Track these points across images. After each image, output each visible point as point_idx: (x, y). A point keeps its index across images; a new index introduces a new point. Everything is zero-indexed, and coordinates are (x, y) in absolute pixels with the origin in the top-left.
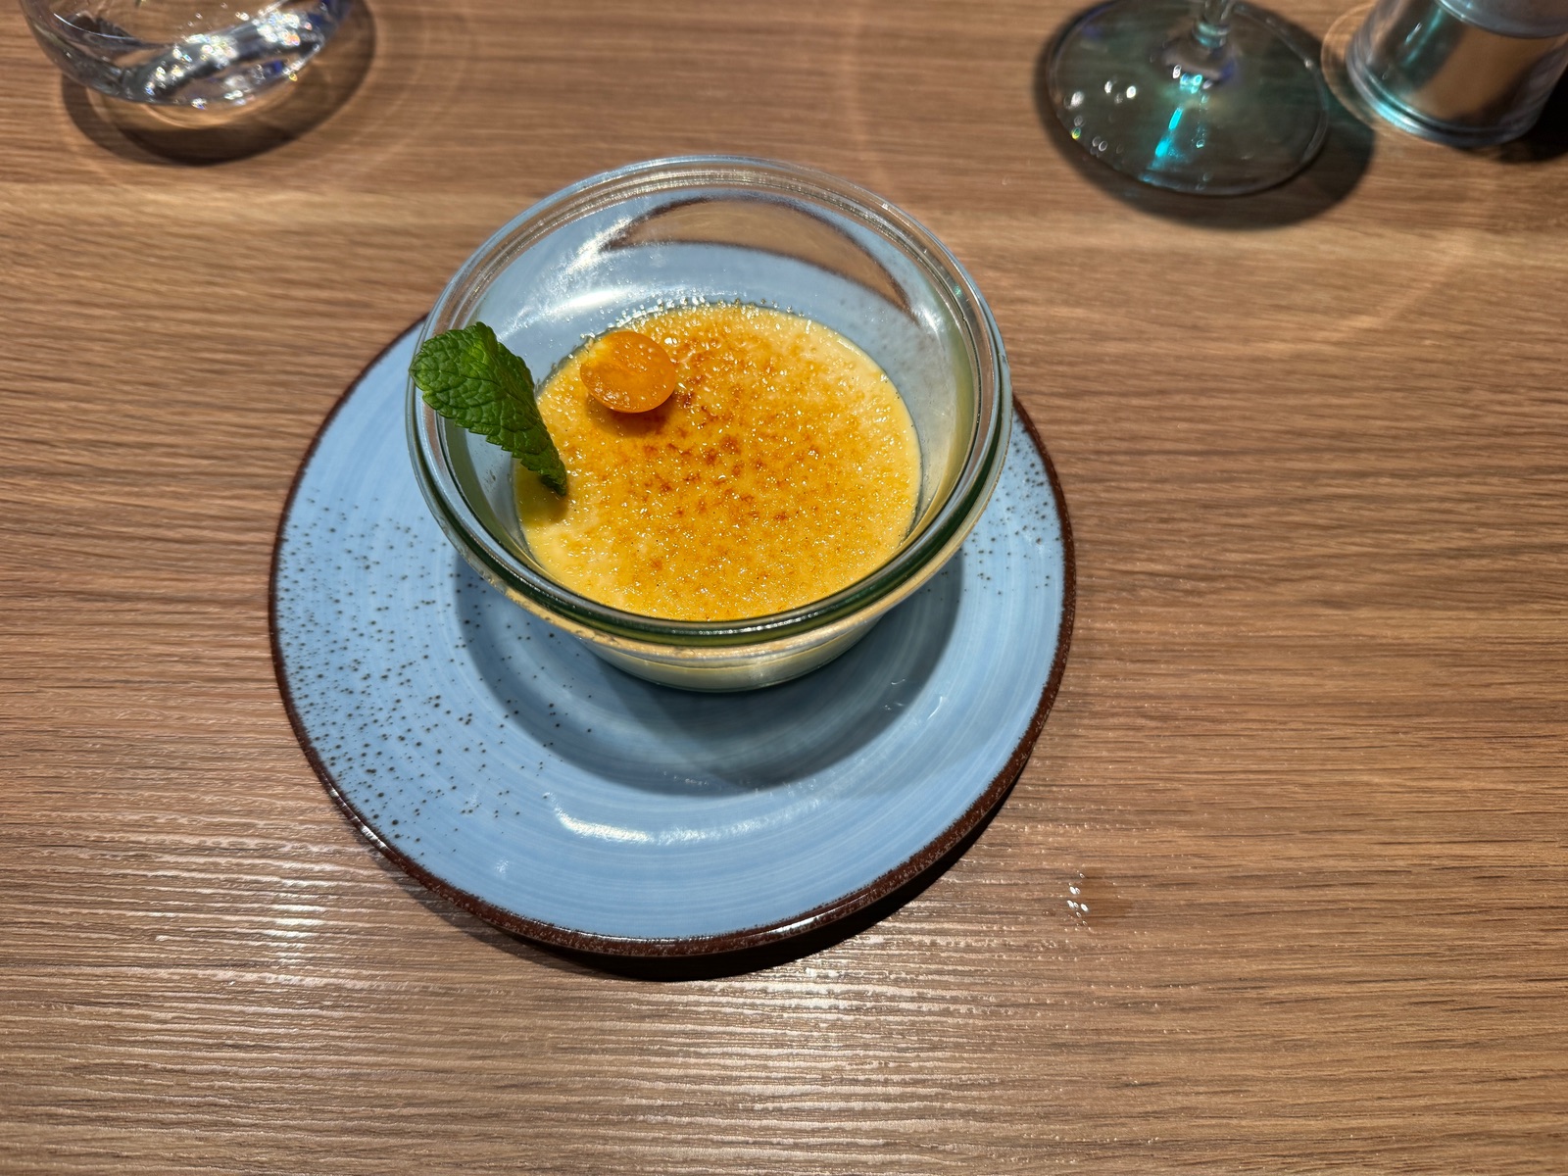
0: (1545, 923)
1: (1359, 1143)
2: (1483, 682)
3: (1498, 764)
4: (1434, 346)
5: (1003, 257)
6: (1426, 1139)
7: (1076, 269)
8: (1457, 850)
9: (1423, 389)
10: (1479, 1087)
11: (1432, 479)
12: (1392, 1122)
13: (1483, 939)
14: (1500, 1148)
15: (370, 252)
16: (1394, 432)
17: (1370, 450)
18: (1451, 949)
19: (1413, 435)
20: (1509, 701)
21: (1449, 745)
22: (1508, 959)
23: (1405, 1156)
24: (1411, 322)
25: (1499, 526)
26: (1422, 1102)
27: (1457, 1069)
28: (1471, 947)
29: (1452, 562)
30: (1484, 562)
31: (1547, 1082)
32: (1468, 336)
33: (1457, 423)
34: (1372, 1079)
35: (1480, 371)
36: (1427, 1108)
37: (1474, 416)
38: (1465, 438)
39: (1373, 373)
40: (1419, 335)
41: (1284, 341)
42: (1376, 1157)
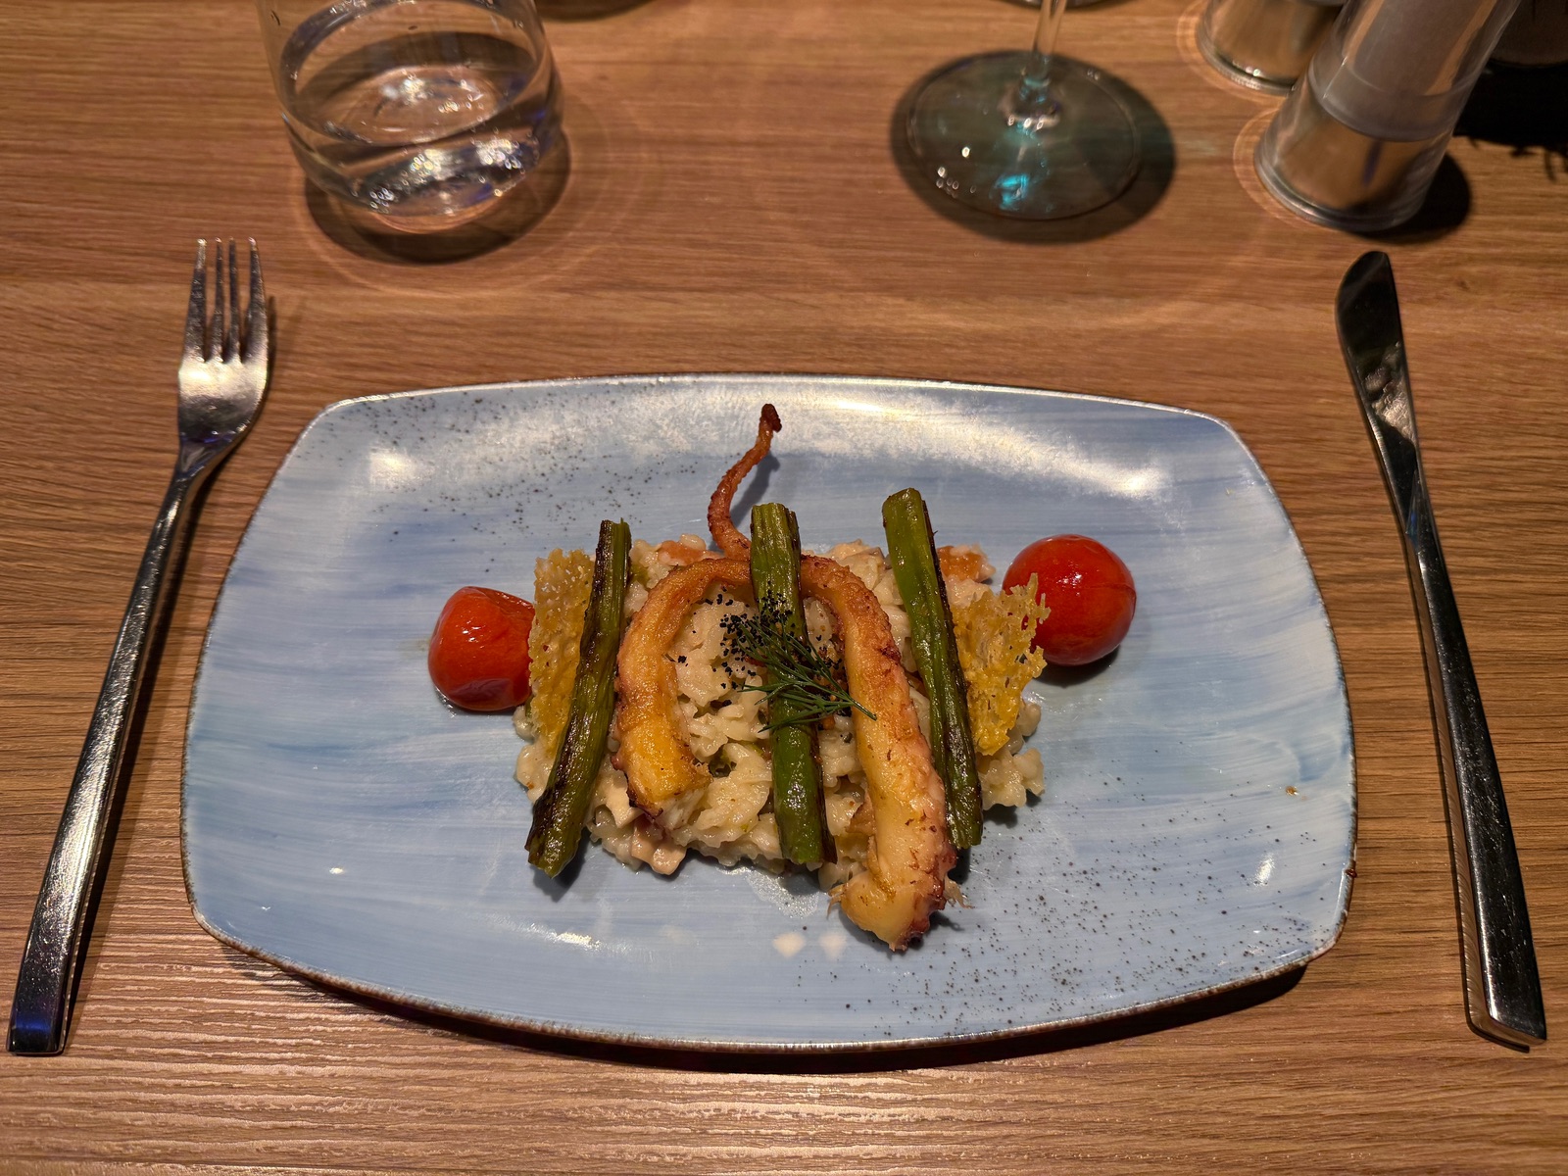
0: (1417, 885)
1: (1258, 1065)
3: (1378, 754)
4: (1328, 403)
5: (957, 336)
6: (1314, 1062)
9: (1317, 440)
10: (1359, 1019)
11: (1324, 517)
12: (1286, 1048)
14: (1376, 1070)
15: (420, 339)
19: (1309, 480)
20: (1388, 702)
22: (1385, 915)
23: (1297, 1076)
24: (1309, 383)
25: (1381, 555)
26: (1311, 1032)
27: (1340, 1005)
29: (1341, 586)
30: (1368, 586)
31: (1417, 1015)
36: (1315, 1037)
39: (1275, 427)
42: (1272, 1078)
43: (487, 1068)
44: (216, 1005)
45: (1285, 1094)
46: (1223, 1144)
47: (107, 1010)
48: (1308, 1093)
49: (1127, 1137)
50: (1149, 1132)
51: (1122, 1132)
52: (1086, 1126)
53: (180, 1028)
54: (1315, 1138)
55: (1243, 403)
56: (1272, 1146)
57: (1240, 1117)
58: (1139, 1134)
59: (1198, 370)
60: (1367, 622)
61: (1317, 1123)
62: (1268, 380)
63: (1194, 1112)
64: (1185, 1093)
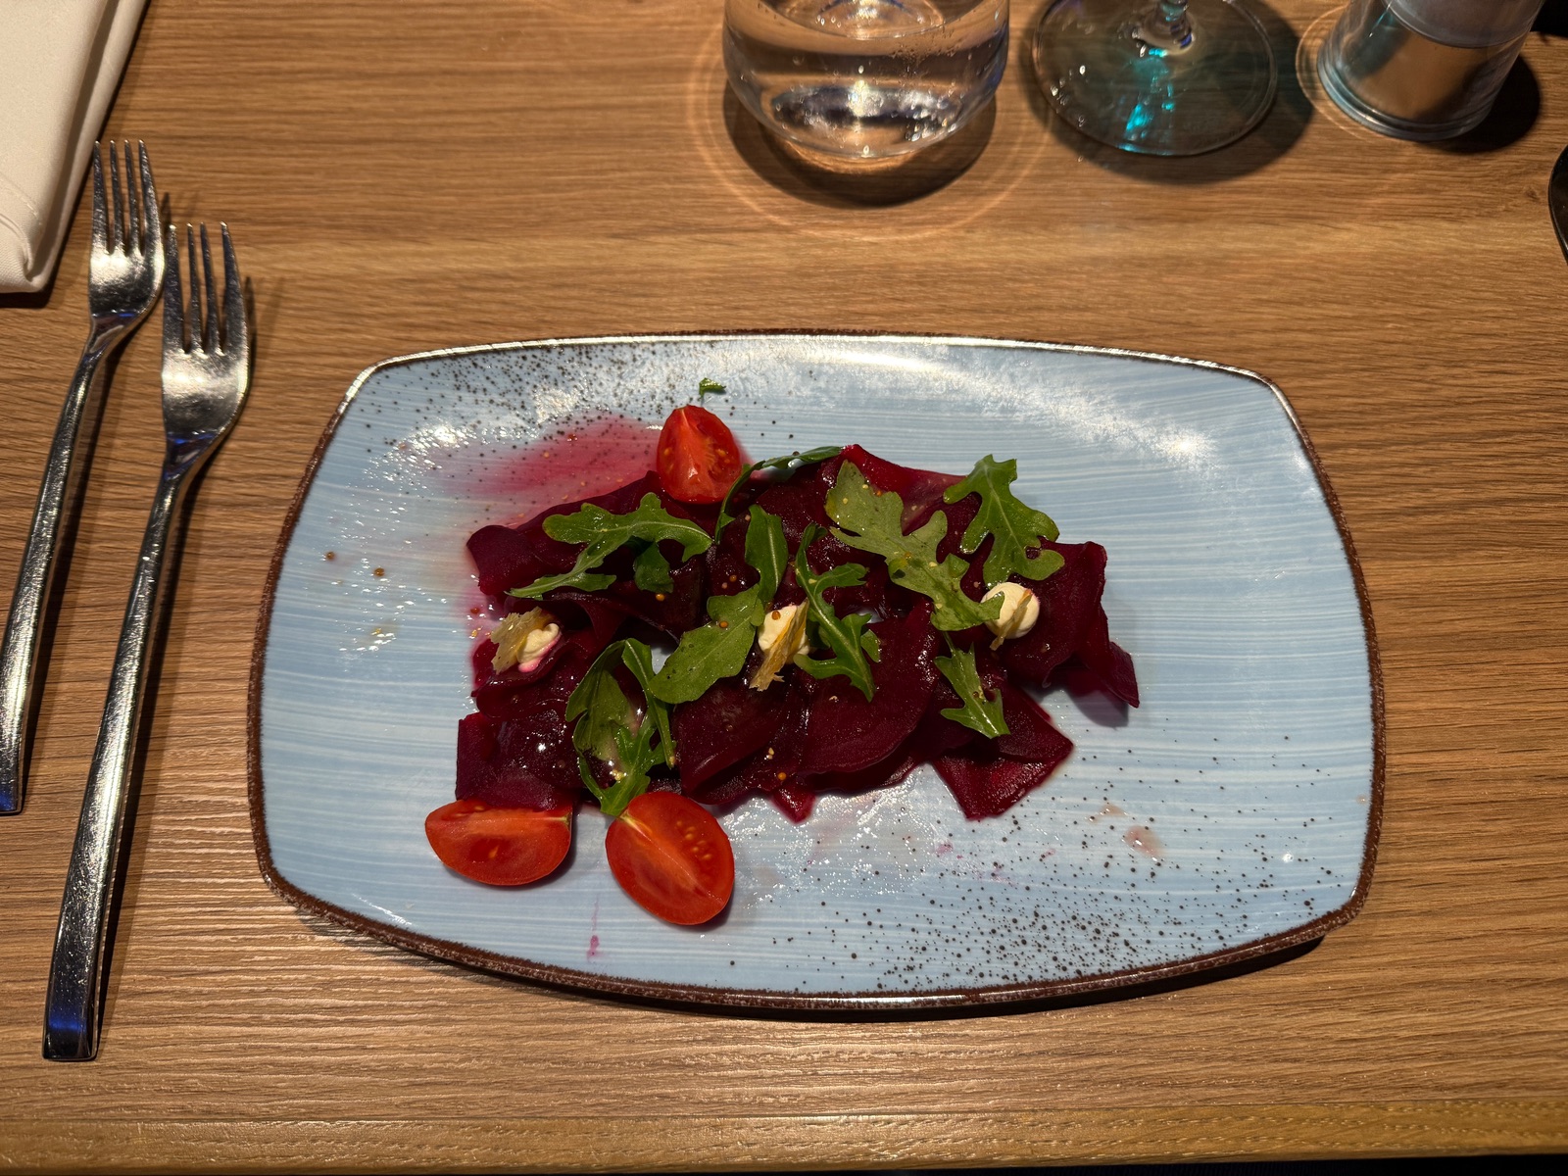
0: (1486, 815)
1: (1336, 993)
2: (1436, 620)
3: (1448, 687)
4: (1396, 328)
5: (1020, 269)
6: (1389, 988)
7: (1084, 276)
8: (1414, 759)
9: (1386, 368)
10: (1432, 946)
11: (1393, 448)
12: (1362, 975)
13: (1435, 829)
14: (1448, 992)
15: (476, 295)
16: (1360, 408)
17: (1340, 425)
18: (1409, 838)
19: (1377, 410)
20: (1458, 635)
21: (1408, 673)
22: (1455, 845)
23: (1373, 1001)
24: (1376, 307)
25: (1451, 486)
26: (1386, 959)
27: (1414, 933)
28: (1425, 836)
29: (1411, 518)
30: (1438, 517)
31: (1487, 940)
32: (1426, 318)
33: (1416, 397)
34: (1345, 943)
35: (1435, 350)
36: (1390, 964)
37: (1431, 390)
38: (1422, 409)
39: (1343, 356)
40: (1382, 320)
41: (1265, 331)
42: (1348, 1004)
43: (606, 1021)
44: (341, 972)
45: (1361, 1018)
46: (1305, 1068)
47: (240, 981)
48: (1386, 1017)
49: (1213, 1064)
50: (1233, 1059)
51: (1208, 1059)
52: (1174, 1055)
53: (311, 994)
54: (1390, 1059)
55: (1310, 332)
56: (1349, 1068)
57: (1320, 1042)
58: (1225, 1060)
59: (1265, 297)
60: (1436, 555)
61: (1392, 1044)
62: (1335, 306)
63: (1275, 1038)
64: (1268, 1021)
